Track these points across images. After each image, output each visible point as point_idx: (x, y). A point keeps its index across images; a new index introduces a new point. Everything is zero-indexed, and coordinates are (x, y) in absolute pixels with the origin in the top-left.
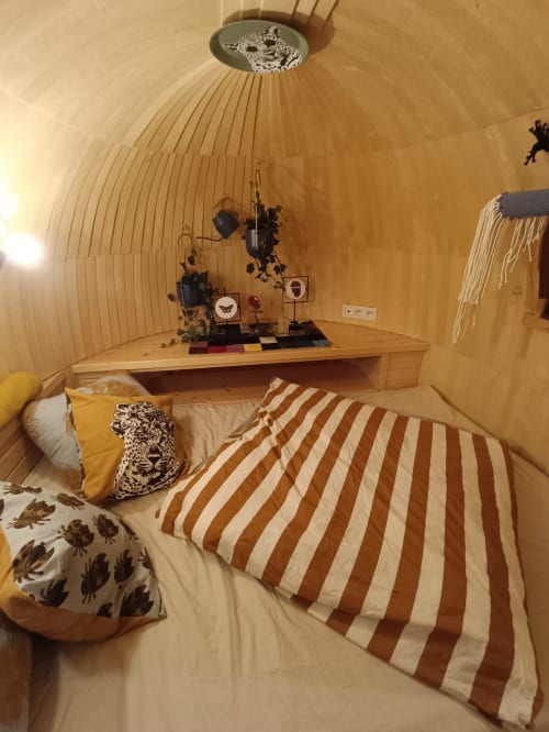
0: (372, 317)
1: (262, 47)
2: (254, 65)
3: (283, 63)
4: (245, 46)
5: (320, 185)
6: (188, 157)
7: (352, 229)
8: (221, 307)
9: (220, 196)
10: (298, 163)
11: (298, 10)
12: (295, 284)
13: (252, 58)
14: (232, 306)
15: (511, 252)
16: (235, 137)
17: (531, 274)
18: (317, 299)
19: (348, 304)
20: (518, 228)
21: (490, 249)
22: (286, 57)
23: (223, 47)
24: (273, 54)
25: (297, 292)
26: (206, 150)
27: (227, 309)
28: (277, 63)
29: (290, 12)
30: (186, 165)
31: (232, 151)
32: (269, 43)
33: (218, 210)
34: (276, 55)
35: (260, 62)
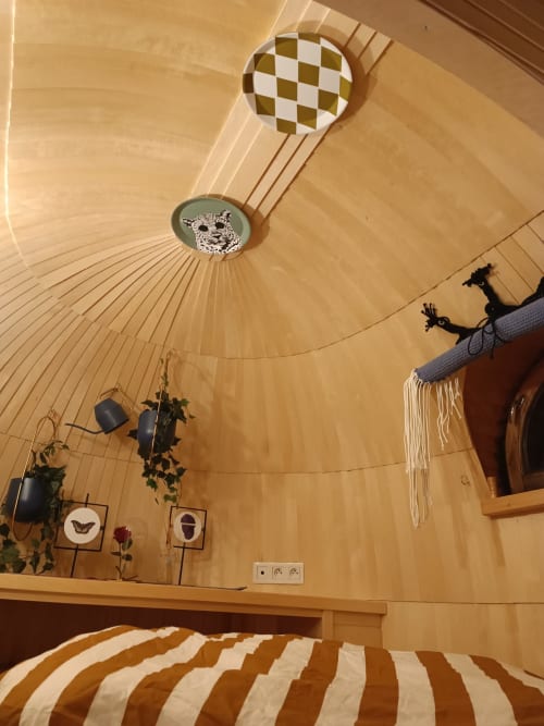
0: (298, 579)
1: (212, 228)
2: (199, 244)
3: (224, 248)
4: (199, 223)
5: (232, 392)
6: (95, 327)
7: (267, 449)
8: (75, 523)
9: (111, 384)
10: (211, 364)
11: (249, 203)
12: (188, 519)
13: (200, 236)
14: (92, 524)
15: (441, 415)
16: (153, 320)
17: (469, 457)
18: (215, 555)
19: (261, 560)
20: (440, 394)
21: (421, 412)
22: (228, 242)
23: (181, 220)
24: (218, 237)
25: (189, 532)
26: (117, 326)
27: (82, 528)
28: (219, 247)
29: (243, 202)
30: (87, 337)
31: (145, 334)
32: (219, 225)
33: (104, 398)
34: (221, 239)
35: (205, 243)
